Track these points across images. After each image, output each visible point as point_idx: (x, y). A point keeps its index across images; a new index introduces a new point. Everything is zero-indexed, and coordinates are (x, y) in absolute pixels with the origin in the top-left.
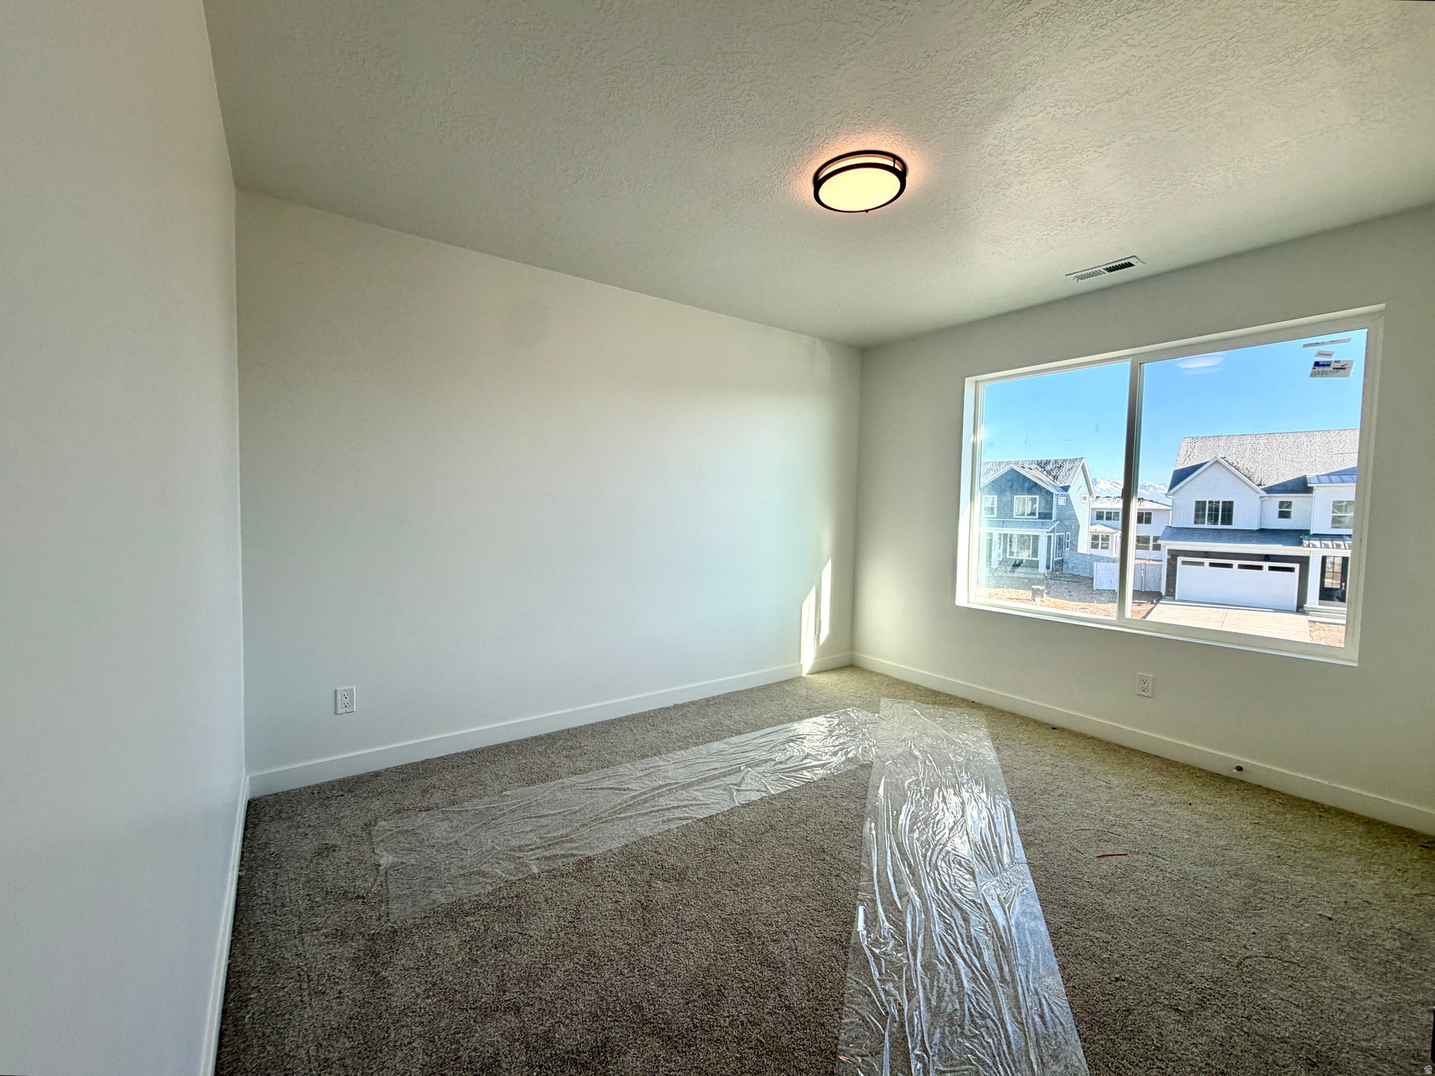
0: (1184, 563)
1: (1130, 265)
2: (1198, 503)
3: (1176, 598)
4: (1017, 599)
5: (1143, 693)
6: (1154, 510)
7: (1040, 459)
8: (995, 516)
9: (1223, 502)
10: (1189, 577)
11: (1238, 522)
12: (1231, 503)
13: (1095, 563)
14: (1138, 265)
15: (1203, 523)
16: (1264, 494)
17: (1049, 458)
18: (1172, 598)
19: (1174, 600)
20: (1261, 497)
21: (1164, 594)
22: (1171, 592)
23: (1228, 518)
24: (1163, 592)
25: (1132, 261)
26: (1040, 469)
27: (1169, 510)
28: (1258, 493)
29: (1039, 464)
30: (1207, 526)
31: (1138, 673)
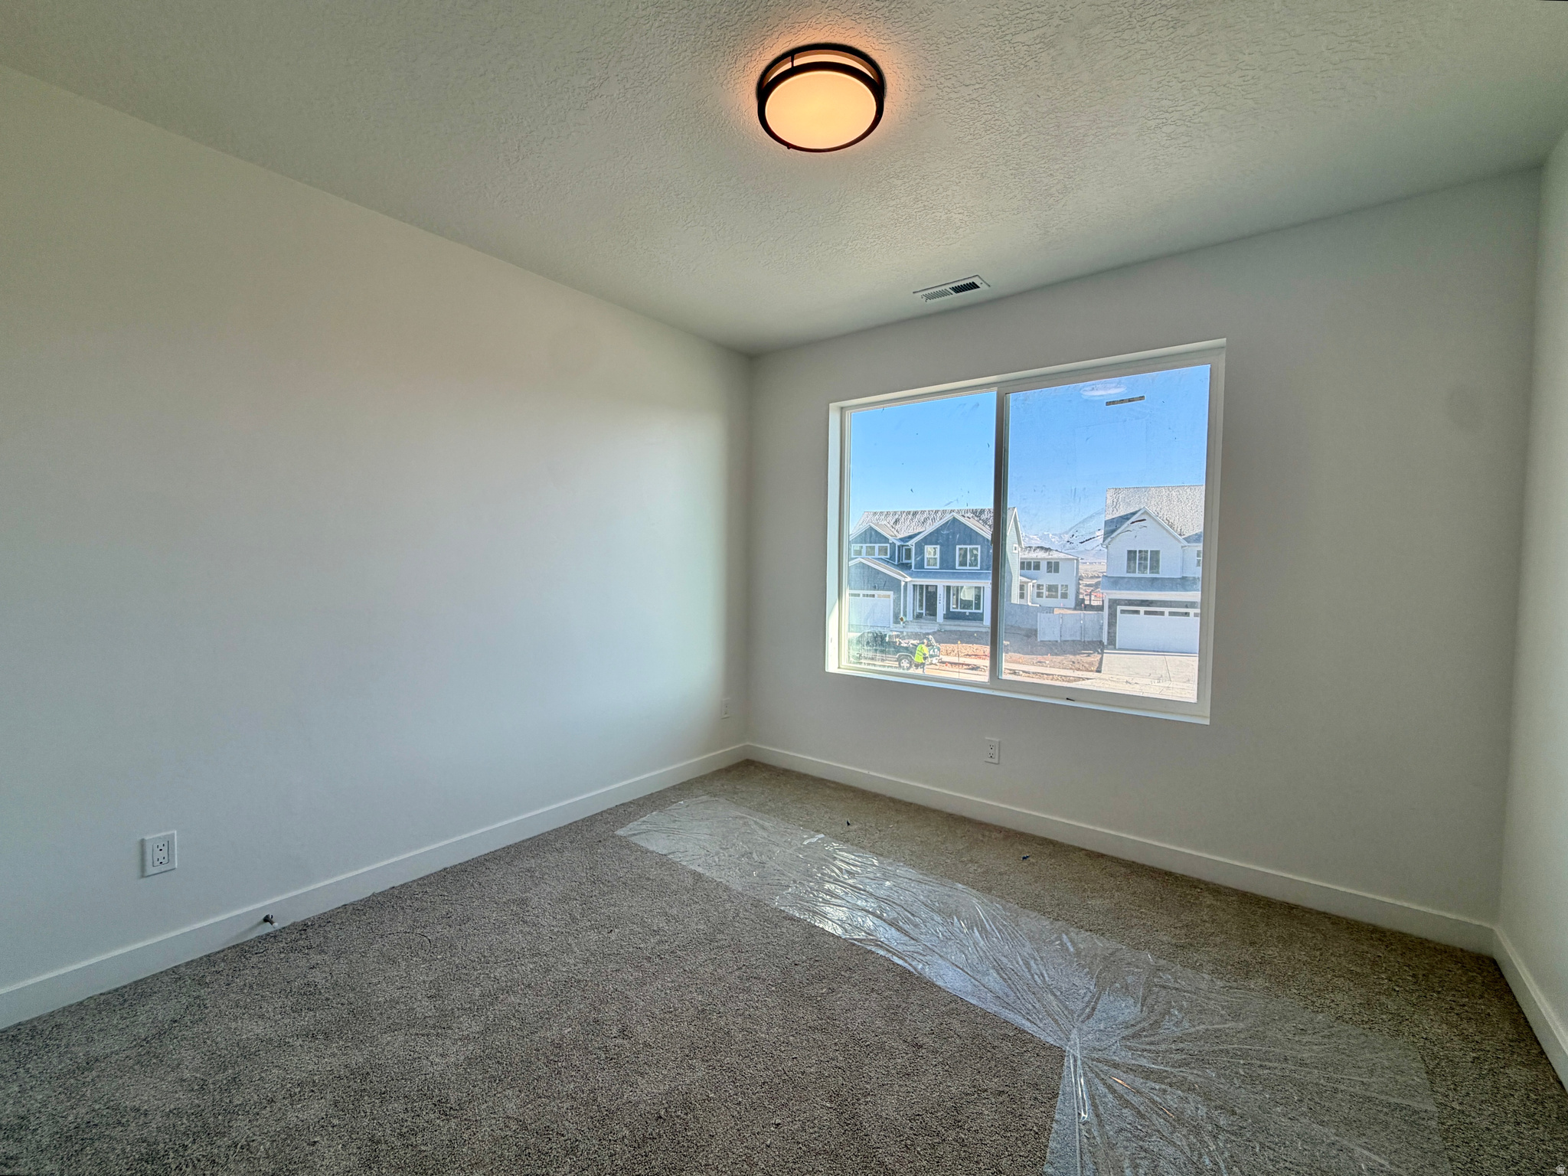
0: (1123, 612)
1: (973, 286)
2: (1129, 552)
3: (1117, 647)
4: (975, 655)
5: (990, 760)
6: (1062, 559)
7: (974, 508)
8: (938, 567)
9: (1151, 551)
10: (1129, 626)
11: (1164, 572)
12: (1157, 552)
13: (1039, 614)
14: (983, 287)
15: (1134, 572)
16: (1186, 543)
17: (983, 508)
18: (1113, 647)
19: (1115, 649)
20: (1182, 547)
21: (1106, 644)
22: (1112, 641)
23: (1155, 567)
24: (1105, 641)
25: (977, 281)
26: (976, 518)
27: (1073, 559)
28: (1179, 541)
29: (974, 512)
30: (1137, 575)
31: (987, 738)
